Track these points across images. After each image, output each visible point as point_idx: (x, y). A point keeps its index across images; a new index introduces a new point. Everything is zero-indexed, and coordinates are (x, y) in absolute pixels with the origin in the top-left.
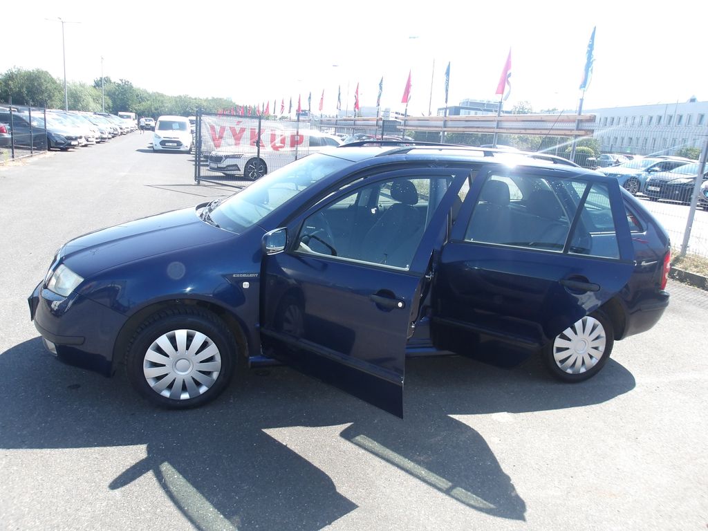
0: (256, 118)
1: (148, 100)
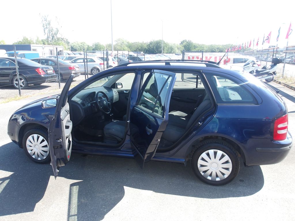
0: (201, 52)
1: (198, 47)
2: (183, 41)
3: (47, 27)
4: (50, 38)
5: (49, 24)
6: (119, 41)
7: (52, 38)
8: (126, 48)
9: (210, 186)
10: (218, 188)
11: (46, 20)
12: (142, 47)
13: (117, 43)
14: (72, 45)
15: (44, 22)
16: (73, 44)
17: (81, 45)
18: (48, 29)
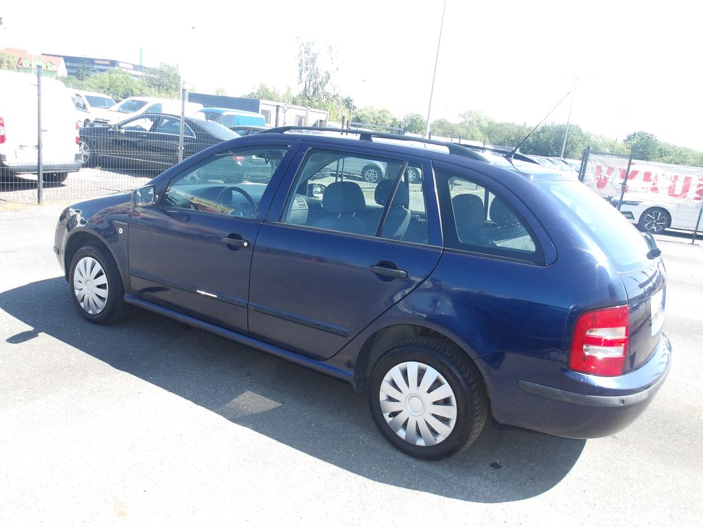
2: (634, 135)
3: (308, 66)
4: (309, 92)
5: (313, 61)
6: (469, 116)
7: (314, 92)
8: (479, 134)
9: (399, 455)
10: (415, 464)
11: (307, 52)
12: (520, 136)
13: (463, 120)
14: (360, 114)
15: (304, 56)
16: (361, 110)
17: (379, 115)
18: (309, 71)
